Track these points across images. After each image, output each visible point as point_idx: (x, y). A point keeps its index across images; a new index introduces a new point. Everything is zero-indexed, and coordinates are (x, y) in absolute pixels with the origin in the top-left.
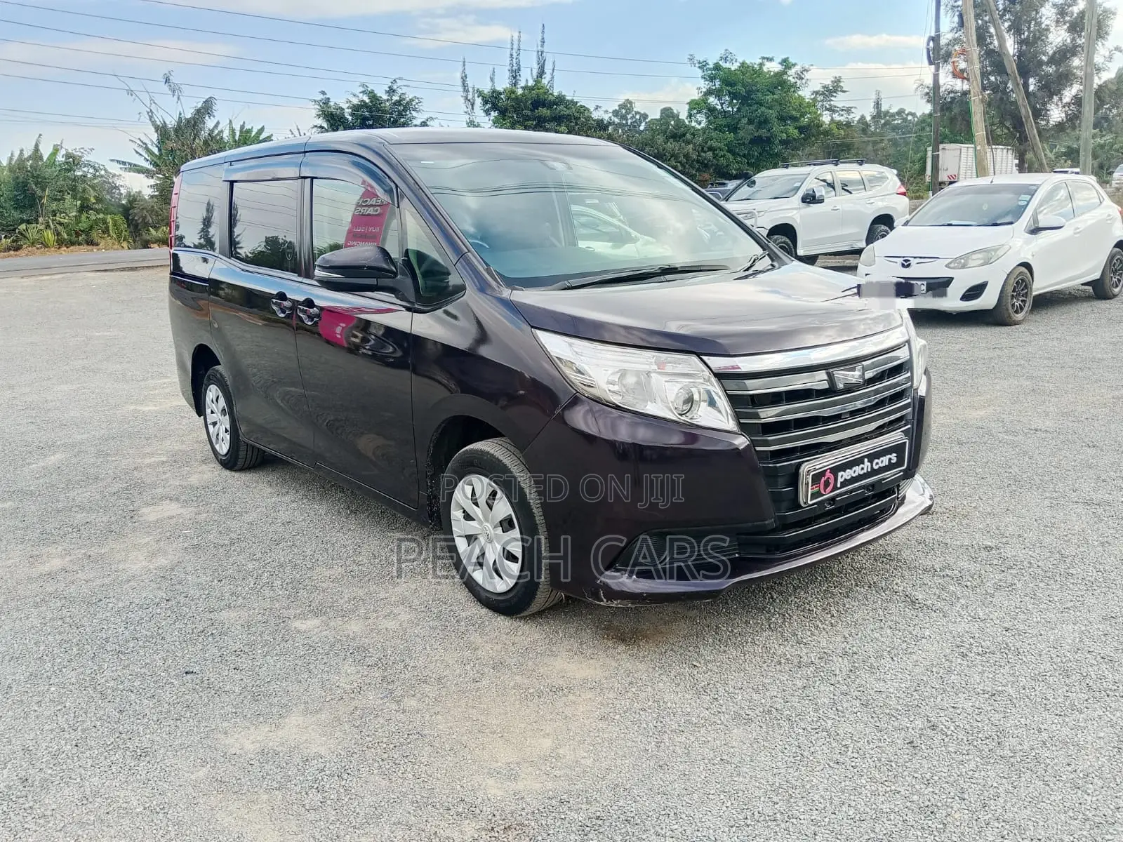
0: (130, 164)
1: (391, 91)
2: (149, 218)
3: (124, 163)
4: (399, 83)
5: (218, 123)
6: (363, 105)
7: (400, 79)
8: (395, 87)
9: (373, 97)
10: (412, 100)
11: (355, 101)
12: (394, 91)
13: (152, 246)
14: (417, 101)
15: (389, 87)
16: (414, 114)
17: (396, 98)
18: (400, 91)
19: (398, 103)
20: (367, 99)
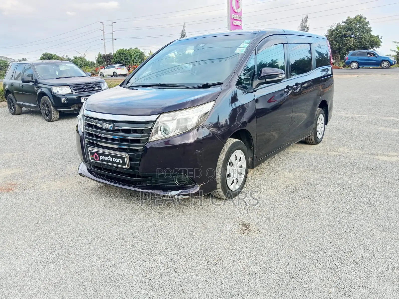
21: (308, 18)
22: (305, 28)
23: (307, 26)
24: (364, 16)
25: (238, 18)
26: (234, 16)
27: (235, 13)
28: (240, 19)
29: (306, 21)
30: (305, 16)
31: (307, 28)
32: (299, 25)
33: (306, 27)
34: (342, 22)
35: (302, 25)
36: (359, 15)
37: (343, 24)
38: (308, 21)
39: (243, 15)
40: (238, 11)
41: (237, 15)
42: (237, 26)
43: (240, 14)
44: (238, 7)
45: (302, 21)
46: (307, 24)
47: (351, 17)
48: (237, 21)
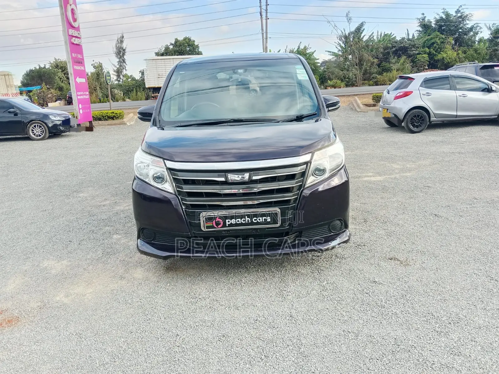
0: (333, 52)
1: (458, 11)
2: (331, 76)
3: (330, 52)
4: (463, 7)
5: (373, 33)
6: (442, 19)
7: (465, 5)
8: (460, 9)
9: (448, 15)
10: (467, 15)
11: (438, 17)
12: (459, 11)
13: (328, 88)
14: (471, 15)
15: (458, 9)
16: (468, 22)
17: (459, 15)
18: (462, 11)
19: (460, 17)
20: (444, 17)
21: (124, 38)
22: (121, 50)
23: (124, 48)
24: (192, 39)
25: (76, 35)
26: (71, 32)
27: (72, 28)
28: (79, 36)
29: (122, 42)
30: (120, 36)
31: (124, 50)
32: (114, 46)
33: (122, 48)
34: (170, 44)
35: (117, 46)
36: (187, 37)
37: (171, 47)
38: (124, 42)
39: (81, 30)
40: (75, 25)
41: (75, 30)
42: (77, 44)
43: (78, 29)
44: (75, 20)
45: (118, 41)
46: (124, 45)
47: (179, 39)
48: (76, 39)
